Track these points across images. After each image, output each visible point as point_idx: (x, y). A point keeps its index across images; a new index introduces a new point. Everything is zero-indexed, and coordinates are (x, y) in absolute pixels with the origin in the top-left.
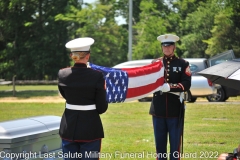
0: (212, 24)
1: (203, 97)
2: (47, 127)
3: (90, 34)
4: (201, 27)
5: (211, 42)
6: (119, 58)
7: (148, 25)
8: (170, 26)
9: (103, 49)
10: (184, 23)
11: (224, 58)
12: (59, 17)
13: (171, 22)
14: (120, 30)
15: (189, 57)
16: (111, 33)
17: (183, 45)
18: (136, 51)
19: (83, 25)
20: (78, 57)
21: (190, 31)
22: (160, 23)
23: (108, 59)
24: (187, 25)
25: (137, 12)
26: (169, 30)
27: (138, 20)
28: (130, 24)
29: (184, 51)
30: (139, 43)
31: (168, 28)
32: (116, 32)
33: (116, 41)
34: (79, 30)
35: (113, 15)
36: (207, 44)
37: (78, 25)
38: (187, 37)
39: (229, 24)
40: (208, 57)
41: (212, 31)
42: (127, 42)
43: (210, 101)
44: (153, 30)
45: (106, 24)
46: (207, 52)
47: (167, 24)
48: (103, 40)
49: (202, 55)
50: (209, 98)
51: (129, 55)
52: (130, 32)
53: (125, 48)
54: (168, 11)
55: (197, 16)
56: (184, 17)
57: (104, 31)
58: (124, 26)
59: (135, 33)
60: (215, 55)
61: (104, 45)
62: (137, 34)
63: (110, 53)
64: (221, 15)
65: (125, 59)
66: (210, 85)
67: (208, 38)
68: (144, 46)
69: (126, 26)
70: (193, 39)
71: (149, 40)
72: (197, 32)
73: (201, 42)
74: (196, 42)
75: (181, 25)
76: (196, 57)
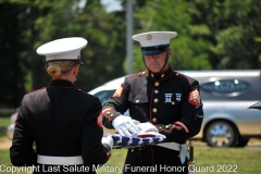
4: (252, 15)
6: (109, 68)
7: (160, 12)
8: (198, 13)
10: (222, 8)
13: (199, 7)
14: (110, 21)
15: (232, 67)
16: (96, 25)
17: (220, 46)
19: (46, 11)
20: (59, 70)
21: (232, 21)
23: (90, 72)
24: (227, 12)
26: (196, 21)
27: (142, 4)
29: (222, 56)
31: (194, 16)
32: (103, 24)
33: (103, 39)
34: (40, 21)
38: (227, 32)
42: (124, 42)
44: (169, 21)
45: (87, 10)
47: (193, 10)
51: (128, 65)
52: (129, 24)
57: (83, 22)
58: (118, 14)
62: (140, 28)
69: (120, 14)
70: (237, 36)
72: (245, 24)
73: (252, 42)
74: (242, 40)
75: (216, 10)
76: (243, 68)
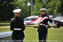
0: (55, 6)
1: (52, 26)
2: (7, 35)
3: (20, 8)
4: (52, 6)
5: (55, 11)
6: (29, 15)
7: (37, 6)
9: (24, 13)
10: (47, 5)
11: (59, 16)
12: (11, 3)
14: (29, 7)
16: (26, 8)
17: (47, 11)
18: (33, 13)
19: (18, 5)
20: (17, 15)
21: (49, 7)
22: (40, 5)
23: (25, 15)
24: (48, 6)
25: (34, 2)
27: (34, 4)
28: (32, 5)
29: (47, 13)
30: (34, 11)
31: (43, 7)
32: (28, 8)
33: (28, 10)
34: (17, 7)
35: (27, 3)
36: (54, 11)
37: (17, 6)
38: (48, 9)
39: (60, 6)
40: (54, 15)
41: (55, 8)
42: (31, 11)
43: (54, 28)
45: (25, 5)
46: (54, 14)
47: (42, 6)
48: (24, 10)
49: (52, 14)
50: (54, 27)
51: (31, 14)
52: (32, 8)
53: (30, 12)
54: (43, 2)
55: (51, 3)
56: (47, 3)
57: (24, 7)
59: (33, 8)
60: (56, 15)
61: (24, 11)
62: (34, 8)
63: (26, 13)
64: (58, 3)
65: (30, 16)
66: (55, 23)
67: (54, 10)
68: (36, 12)
70: (50, 10)
71: (37, 10)
72: (51, 8)
74: (51, 11)
75: (46, 6)
76: (51, 15)
